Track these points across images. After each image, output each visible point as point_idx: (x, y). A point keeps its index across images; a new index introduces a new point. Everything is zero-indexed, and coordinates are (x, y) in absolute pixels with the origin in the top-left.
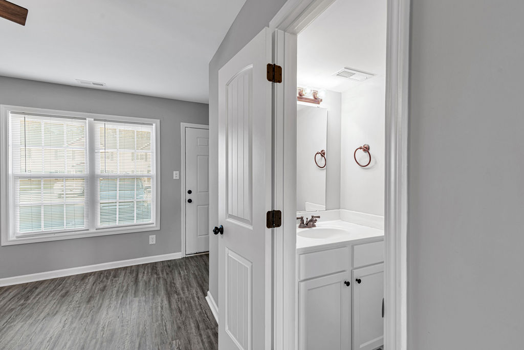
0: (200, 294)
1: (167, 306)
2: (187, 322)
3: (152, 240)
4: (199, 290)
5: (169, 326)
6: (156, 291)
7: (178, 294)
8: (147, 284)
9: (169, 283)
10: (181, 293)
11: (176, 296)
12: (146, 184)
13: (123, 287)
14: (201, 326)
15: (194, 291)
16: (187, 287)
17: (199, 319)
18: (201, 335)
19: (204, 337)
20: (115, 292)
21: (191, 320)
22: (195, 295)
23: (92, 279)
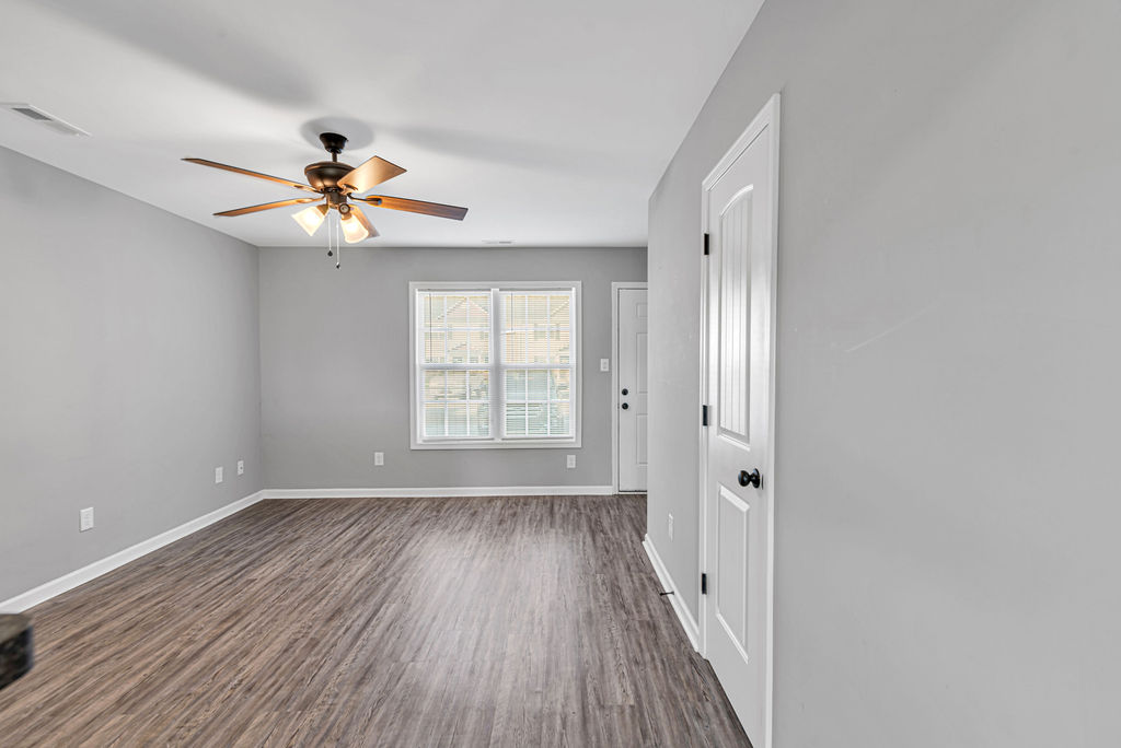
0: (635, 538)
1: (591, 543)
2: (615, 561)
3: (571, 462)
4: (634, 534)
5: (592, 561)
6: (577, 527)
7: (605, 534)
8: (565, 518)
9: (593, 520)
10: (609, 532)
11: (602, 535)
12: (559, 381)
13: (536, 516)
14: (632, 568)
15: (627, 534)
16: (618, 529)
17: (631, 561)
18: (631, 576)
19: (635, 578)
20: (527, 520)
21: (620, 562)
22: (628, 538)
23: (499, 503)
